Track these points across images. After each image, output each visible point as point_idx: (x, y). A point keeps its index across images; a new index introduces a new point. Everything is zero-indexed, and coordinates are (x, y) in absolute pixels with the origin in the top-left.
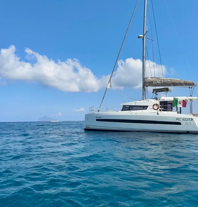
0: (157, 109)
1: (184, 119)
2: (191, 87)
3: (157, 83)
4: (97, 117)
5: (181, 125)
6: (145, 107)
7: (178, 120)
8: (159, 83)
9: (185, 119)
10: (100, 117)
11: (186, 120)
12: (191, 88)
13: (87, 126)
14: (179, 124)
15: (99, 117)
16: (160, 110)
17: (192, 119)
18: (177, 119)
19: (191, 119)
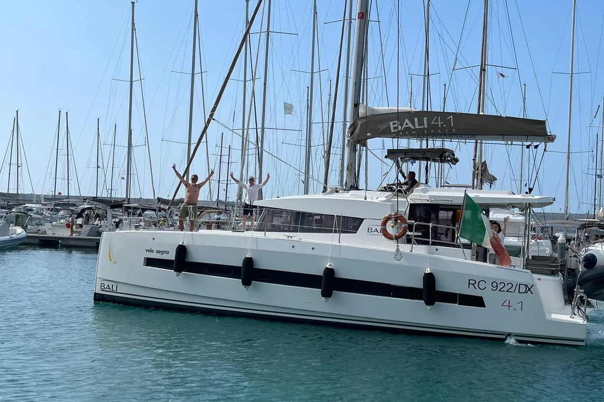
0: (397, 238)
1: (496, 286)
2: (535, 144)
3: (404, 126)
4: (152, 251)
5: (484, 306)
6: (351, 225)
7: (476, 285)
8: (412, 127)
9: (500, 287)
10: (163, 253)
11: (505, 289)
12: (536, 147)
13: (106, 284)
14: (477, 302)
15: (158, 252)
16: (409, 241)
17: (528, 289)
18: (471, 283)
19: (526, 286)
